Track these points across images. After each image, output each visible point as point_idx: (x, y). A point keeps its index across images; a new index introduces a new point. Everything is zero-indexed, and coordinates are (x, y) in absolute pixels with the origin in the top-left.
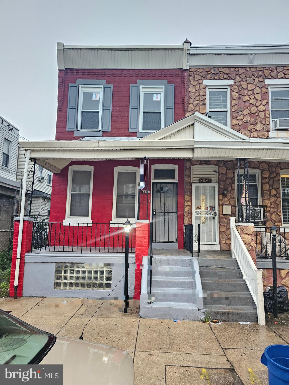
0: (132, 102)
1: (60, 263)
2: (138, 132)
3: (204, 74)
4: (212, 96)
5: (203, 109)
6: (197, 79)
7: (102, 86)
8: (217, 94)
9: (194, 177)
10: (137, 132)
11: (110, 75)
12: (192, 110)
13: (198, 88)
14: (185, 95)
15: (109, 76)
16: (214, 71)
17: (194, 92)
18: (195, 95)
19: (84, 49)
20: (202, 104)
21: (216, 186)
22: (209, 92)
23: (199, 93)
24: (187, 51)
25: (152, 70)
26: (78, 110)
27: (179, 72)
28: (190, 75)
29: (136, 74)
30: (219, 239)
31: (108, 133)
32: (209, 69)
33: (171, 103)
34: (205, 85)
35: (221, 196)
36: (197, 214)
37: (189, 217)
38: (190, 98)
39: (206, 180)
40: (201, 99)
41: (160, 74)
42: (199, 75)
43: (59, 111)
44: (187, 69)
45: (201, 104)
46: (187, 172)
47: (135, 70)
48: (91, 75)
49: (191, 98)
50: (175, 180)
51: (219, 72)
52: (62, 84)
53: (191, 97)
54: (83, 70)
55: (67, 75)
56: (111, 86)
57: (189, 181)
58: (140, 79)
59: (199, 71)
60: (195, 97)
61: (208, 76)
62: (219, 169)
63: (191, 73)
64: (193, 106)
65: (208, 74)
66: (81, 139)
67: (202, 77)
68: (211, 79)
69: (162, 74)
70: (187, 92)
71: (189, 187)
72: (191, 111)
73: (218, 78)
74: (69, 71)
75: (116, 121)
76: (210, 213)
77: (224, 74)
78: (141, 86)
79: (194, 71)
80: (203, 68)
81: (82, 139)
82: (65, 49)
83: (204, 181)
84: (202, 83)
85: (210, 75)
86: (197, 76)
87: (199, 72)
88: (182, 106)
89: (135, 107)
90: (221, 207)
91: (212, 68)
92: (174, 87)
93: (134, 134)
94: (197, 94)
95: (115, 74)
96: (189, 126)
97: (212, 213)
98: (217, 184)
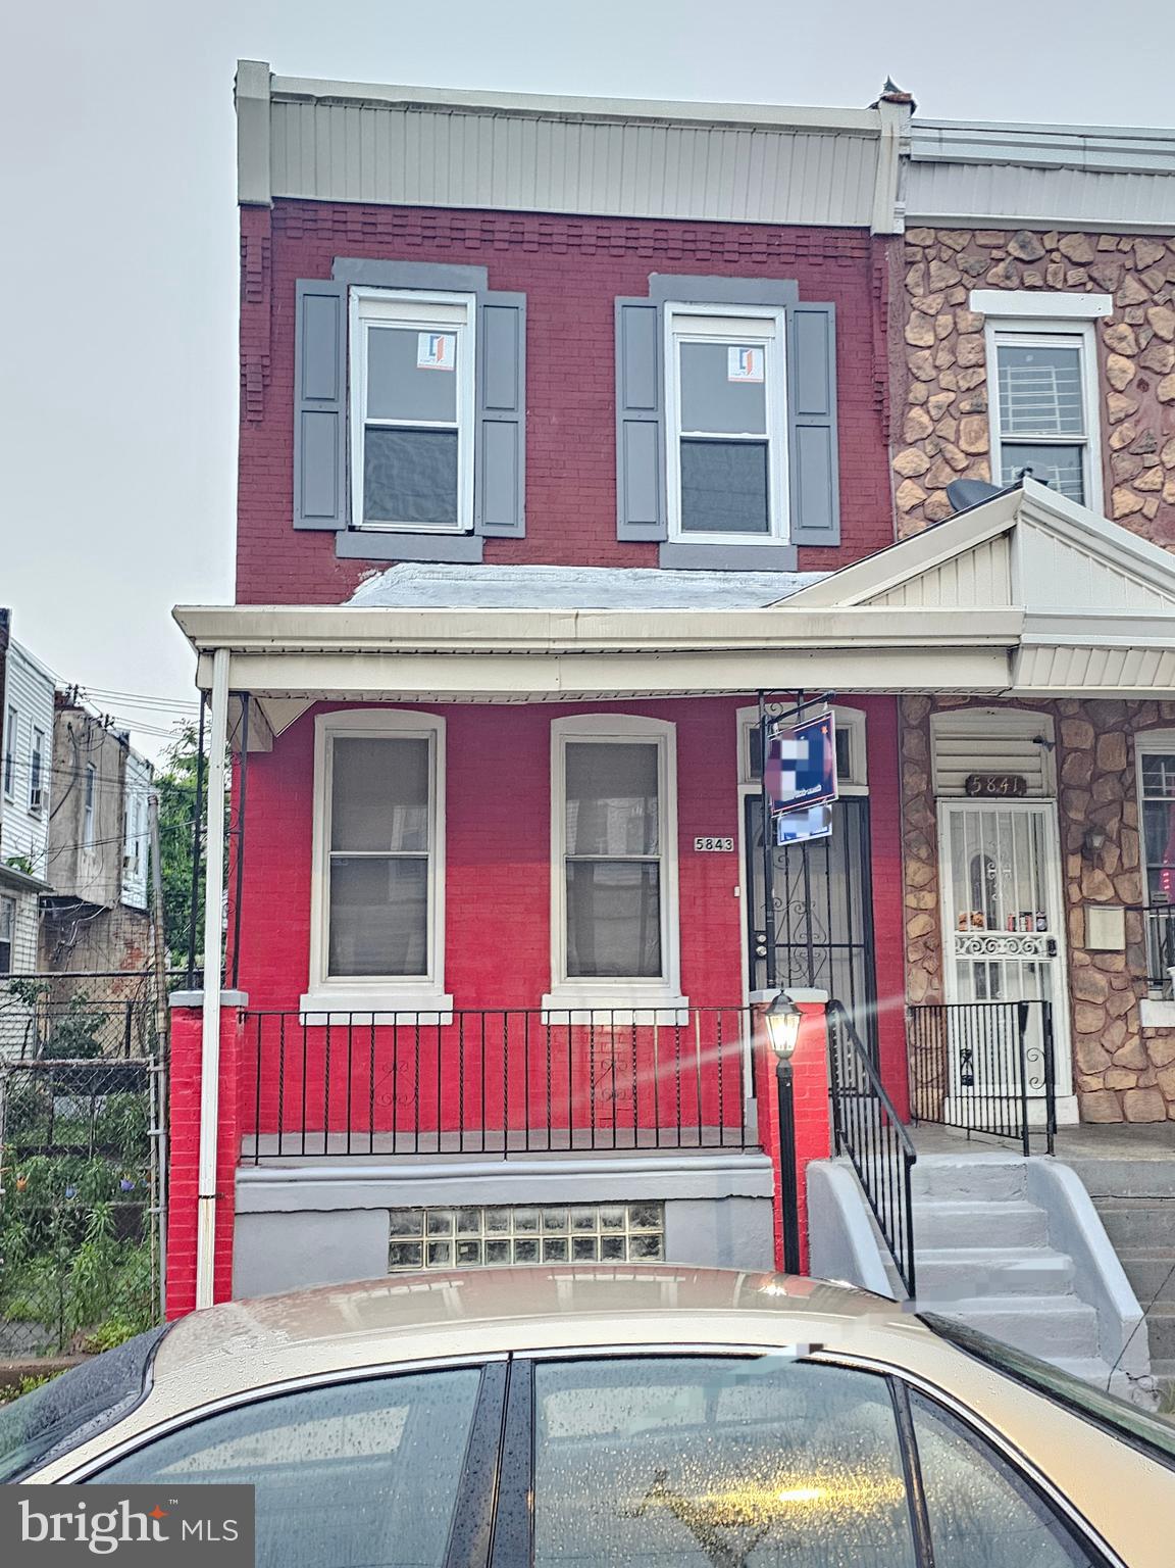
0: (629, 390)
1: (407, 1210)
2: (664, 542)
3: (972, 260)
4: (1008, 368)
5: (976, 432)
6: (943, 285)
7: (471, 300)
8: (1029, 359)
9: (942, 768)
10: (658, 543)
11: (511, 242)
12: (925, 436)
13: (950, 329)
14: (890, 360)
15: (506, 246)
16: (1023, 247)
17: (930, 347)
18: (935, 360)
19: (379, 102)
20: (968, 408)
21: (1049, 811)
22: (999, 347)
23: (953, 351)
24: (896, 142)
25: (722, 229)
26: (347, 417)
27: (854, 243)
28: (909, 260)
29: (642, 243)
30: (1073, 1068)
31: (513, 543)
32: (1000, 237)
33: (822, 394)
34: (981, 314)
35: (1075, 863)
36: (963, 950)
37: (930, 965)
38: (913, 374)
39: (998, 780)
40: (964, 385)
41: (763, 248)
42: (951, 262)
43: (247, 424)
44: (895, 232)
45: (965, 406)
46: (912, 742)
47: (636, 225)
48: (410, 240)
49: (917, 379)
50: (852, 784)
51: (1043, 252)
52: (263, 278)
53: (915, 371)
54: (368, 210)
55: (282, 232)
56: (520, 299)
57: (924, 787)
58: (661, 271)
59: (949, 242)
60: (934, 373)
61: (994, 270)
62: (1063, 731)
63: (914, 254)
64: (925, 419)
65: (994, 263)
66: (372, 572)
67: (965, 275)
68: (1009, 283)
69: (772, 250)
70: (899, 347)
71: (925, 819)
72: (919, 443)
73: (1040, 283)
74: (292, 211)
75: (549, 481)
76: (1025, 943)
77: (1069, 264)
78: (670, 308)
79: (929, 242)
80: (971, 229)
81: (379, 574)
82: (278, 99)
83: (991, 787)
84: (963, 304)
85: (1002, 265)
86: (940, 268)
87: (951, 248)
88: (875, 415)
89: (645, 415)
90: (1076, 914)
91: (1012, 230)
92: (832, 316)
93: (646, 552)
94: (944, 359)
95: (536, 238)
96: (990, 542)
97: (1037, 943)
98: (1055, 804)
